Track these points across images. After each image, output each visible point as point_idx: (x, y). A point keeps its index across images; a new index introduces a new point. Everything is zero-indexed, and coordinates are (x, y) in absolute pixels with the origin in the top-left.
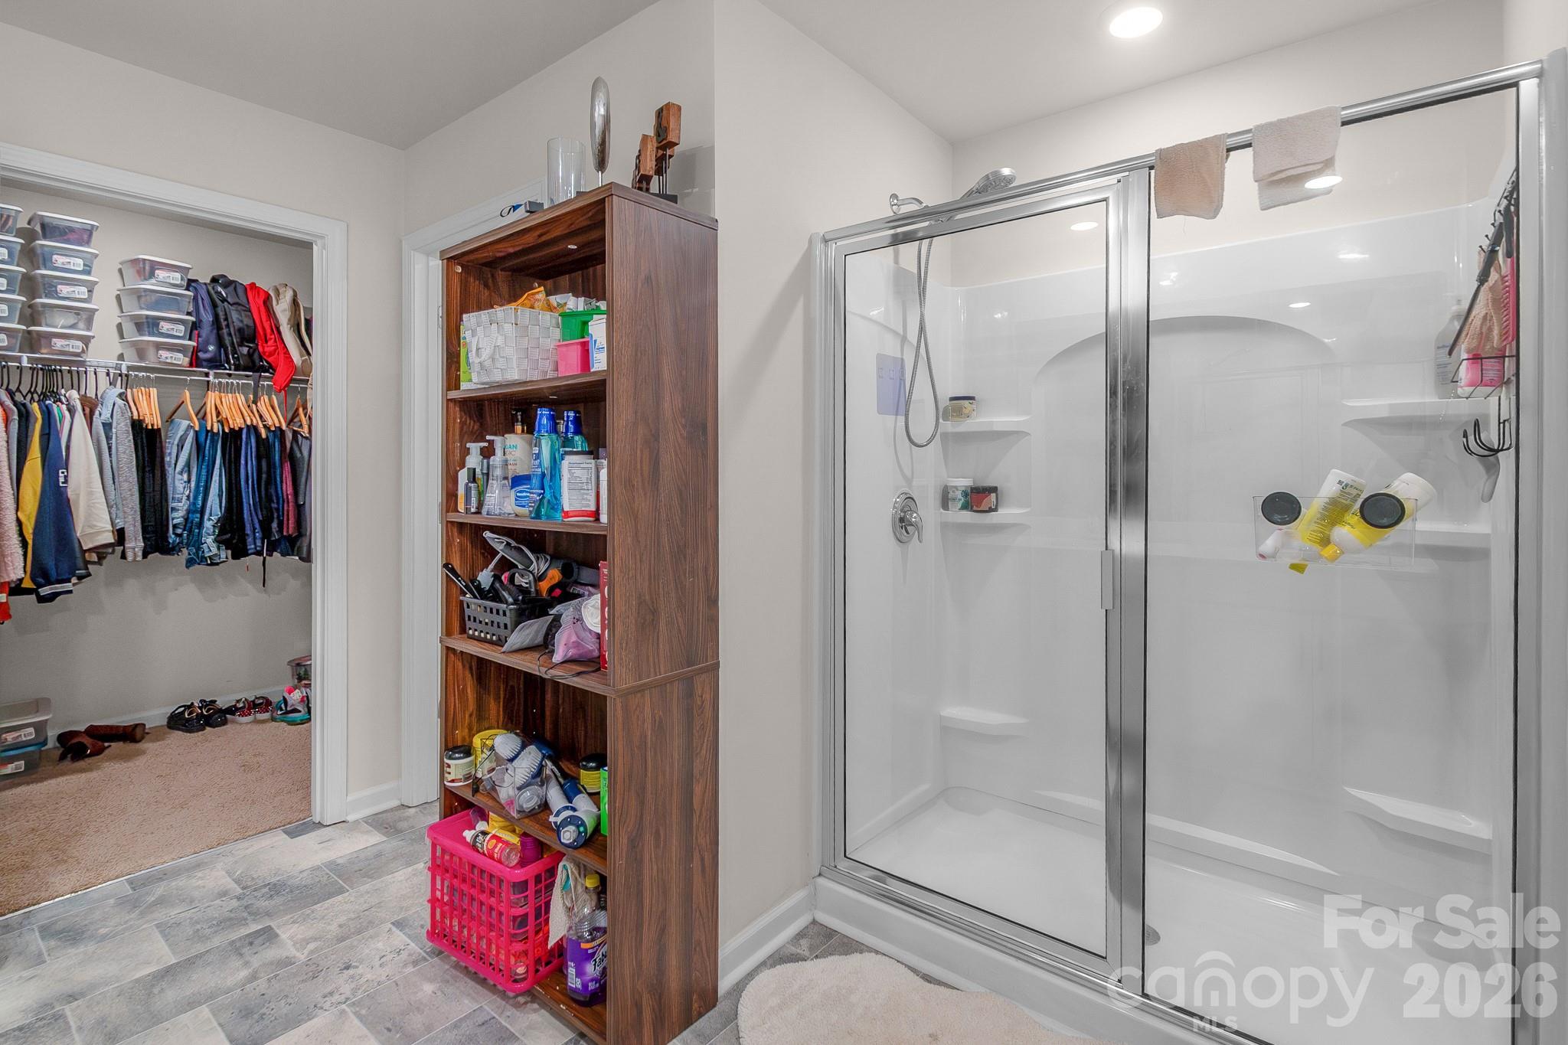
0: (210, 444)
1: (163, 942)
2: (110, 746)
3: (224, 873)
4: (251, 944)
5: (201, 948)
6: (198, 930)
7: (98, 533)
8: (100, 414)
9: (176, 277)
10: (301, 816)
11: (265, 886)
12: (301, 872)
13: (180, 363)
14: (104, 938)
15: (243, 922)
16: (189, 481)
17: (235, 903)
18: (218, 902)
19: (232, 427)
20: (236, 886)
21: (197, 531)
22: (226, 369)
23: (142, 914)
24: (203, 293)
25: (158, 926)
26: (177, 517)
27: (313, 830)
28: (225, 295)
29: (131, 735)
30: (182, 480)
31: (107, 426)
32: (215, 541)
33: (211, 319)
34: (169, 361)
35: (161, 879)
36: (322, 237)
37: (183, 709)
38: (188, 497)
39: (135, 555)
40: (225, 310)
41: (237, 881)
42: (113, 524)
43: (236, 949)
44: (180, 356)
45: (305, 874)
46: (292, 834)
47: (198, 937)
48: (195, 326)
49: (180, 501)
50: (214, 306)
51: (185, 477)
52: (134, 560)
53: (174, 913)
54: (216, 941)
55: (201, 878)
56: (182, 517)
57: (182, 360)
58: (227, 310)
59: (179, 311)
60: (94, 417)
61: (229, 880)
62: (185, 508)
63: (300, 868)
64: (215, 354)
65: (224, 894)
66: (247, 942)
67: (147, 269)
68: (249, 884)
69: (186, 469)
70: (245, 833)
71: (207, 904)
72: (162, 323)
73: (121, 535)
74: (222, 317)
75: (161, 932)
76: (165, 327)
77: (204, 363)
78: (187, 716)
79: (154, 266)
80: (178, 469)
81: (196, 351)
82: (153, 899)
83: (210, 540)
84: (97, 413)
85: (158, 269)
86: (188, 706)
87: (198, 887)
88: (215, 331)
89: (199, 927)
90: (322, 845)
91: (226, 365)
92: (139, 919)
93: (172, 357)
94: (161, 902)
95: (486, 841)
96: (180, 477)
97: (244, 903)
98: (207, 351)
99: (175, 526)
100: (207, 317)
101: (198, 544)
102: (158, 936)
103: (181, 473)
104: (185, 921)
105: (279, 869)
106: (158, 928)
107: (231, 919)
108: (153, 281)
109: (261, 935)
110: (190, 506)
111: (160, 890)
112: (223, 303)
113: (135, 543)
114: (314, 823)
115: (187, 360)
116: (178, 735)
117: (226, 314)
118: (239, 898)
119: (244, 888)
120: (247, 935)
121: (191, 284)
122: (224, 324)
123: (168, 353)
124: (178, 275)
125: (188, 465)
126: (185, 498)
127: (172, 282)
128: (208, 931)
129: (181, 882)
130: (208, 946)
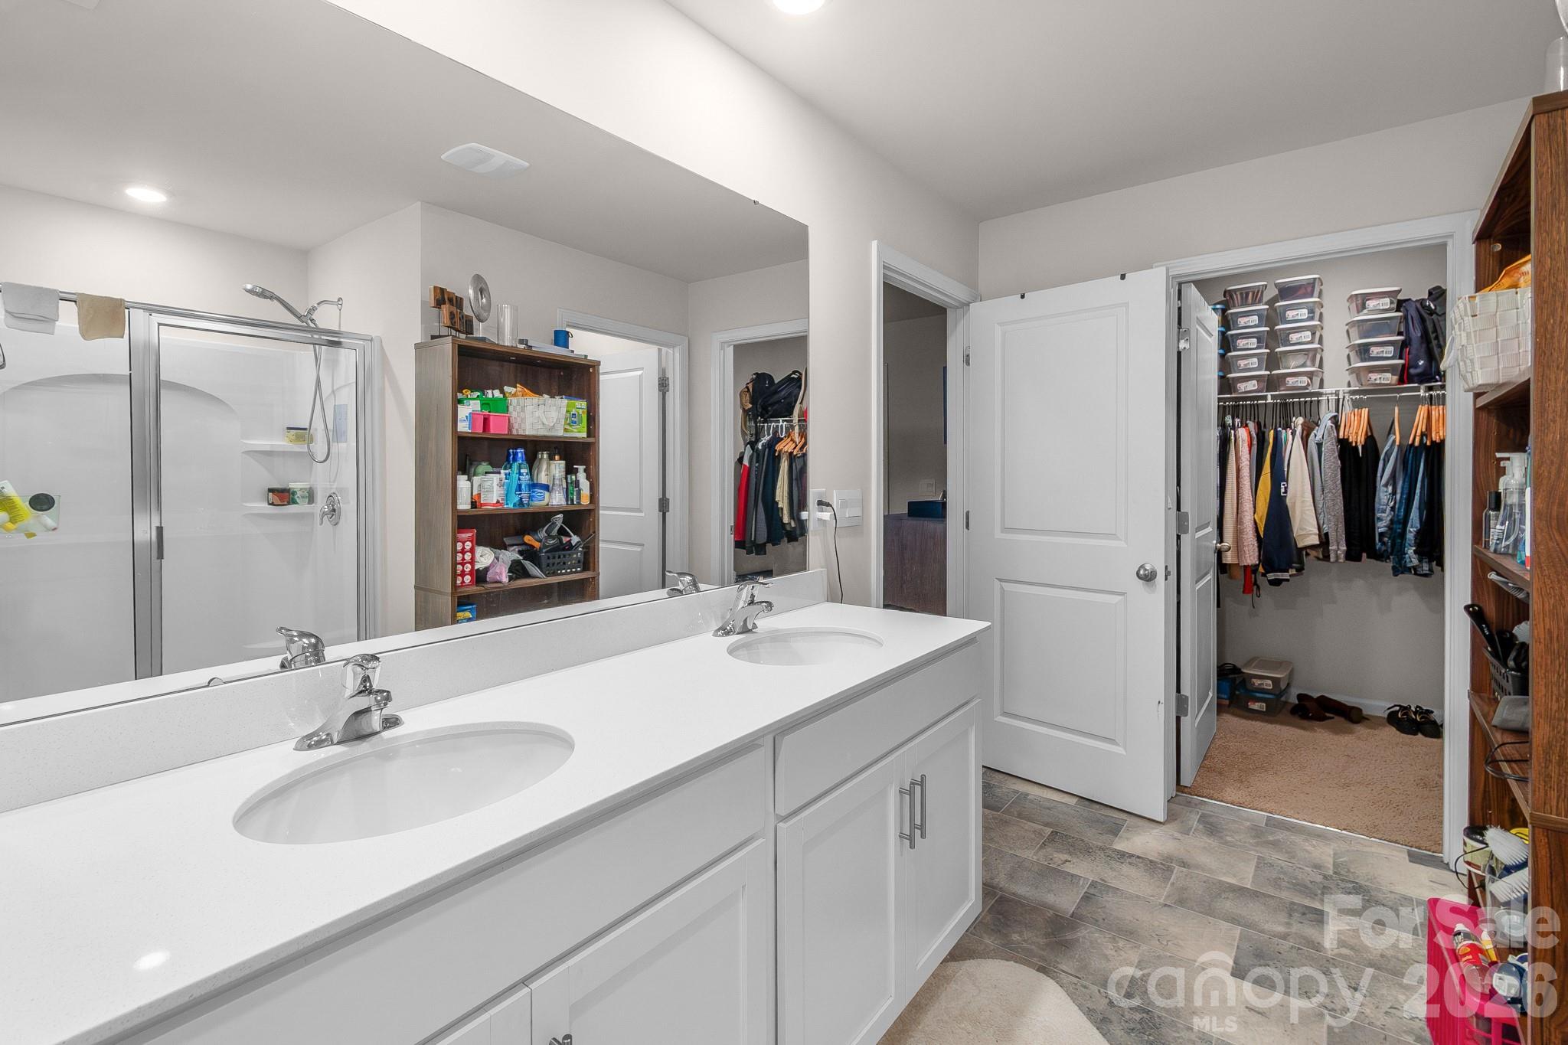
0: (1412, 457)
1: (1253, 870)
2: (1333, 718)
3: (1332, 853)
4: (1304, 914)
5: (1270, 891)
6: (1280, 878)
7: (1308, 535)
8: (1316, 436)
9: (1386, 303)
10: (1433, 847)
11: (1353, 882)
12: (1391, 892)
13: (1388, 382)
14: (1226, 843)
15: (1313, 895)
16: (1394, 493)
17: (1319, 879)
18: (1309, 869)
19: (1434, 439)
20: (1332, 868)
21: (1399, 541)
22: (1437, 381)
23: (1257, 844)
24: (1413, 312)
25: (1259, 858)
26: (1381, 526)
27: (1437, 866)
28: (1433, 307)
29: (1351, 715)
30: (1386, 492)
31: (1319, 445)
32: (1415, 552)
33: (1419, 335)
34: (1378, 382)
35: (1287, 829)
36: (1451, 236)
37: (1398, 708)
38: (1393, 509)
39: (1337, 557)
40: (1434, 322)
41: (1335, 865)
42: (1319, 529)
43: (1291, 909)
44: (1389, 375)
45: (1393, 896)
46: (1414, 858)
47: (1276, 883)
48: (1405, 344)
49: (1384, 511)
50: (1423, 320)
51: (1390, 489)
52: (1337, 561)
53: (1275, 857)
54: (1285, 895)
55: (1314, 847)
56: (1385, 526)
57: (1389, 378)
58: (1436, 321)
59: (1391, 334)
60: (1310, 438)
61: (1331, 860)
62: (1389, 518)
63: (1393, 888)
64: (1426, 367)
65: (1317, 866)
66: (1301, 911)
67: (1361, 301)
68: (1342, 872)
69: (1391, 482)
70: (1372, 831)
71: (1301, 866)
72: (1372, 349)
73: (1325, 540)
74: (1430, 329)
75: (1258, 863)
76: (1375, 351)
77: (1416, 379)
78: (1400, 716)
79: (1367, 297)
80: (1384, 481)
81: (1404, 368)
82: (1271, 839)
83: (1412, 551)
84: (1312, 435)
85: (1369, 299)
86: (1404, 707)
87: (1307, 851)
88: (1424, 346)
89: (1282, 876)
90: (1432, 884)
91: (1437, 377)
92: (1253, 845)
93: (1380, 378)
94: (1275, 844)
95: (1462, 944)
96: (1385, 489)
97: (1326, 883)
98: (1416, 366)
99: (1382, 535)
100: (1416, 333)
101: (1401, 554)
102: (1254, 863)
103: (1386, 485)
104: (1277, 866)
105: (1375, 878)
106: (1258, 859)
107: (1306, 887)
108: (1365, 311)
109: (1317, 914)
110: (1394, 516)
111: (1280, 835)
112: (1432, 315)
113: (1339, 547)
114: (1442, 862)
115: (1396, 378)
116: (1392, 731)
117: (1434, 326)
118: (1325, 877)
119: (1335, 873)
120: (1306, 907)
121: (1400, 305)
122: (1433, 336)
123: (1376, 374)
124: (1387, 300)
125: (1393, 477)
126: (1389, 509)
127: (1381, 308)
128: (1285, 884)
129: (1297, 839)
130: (1277, 894)
